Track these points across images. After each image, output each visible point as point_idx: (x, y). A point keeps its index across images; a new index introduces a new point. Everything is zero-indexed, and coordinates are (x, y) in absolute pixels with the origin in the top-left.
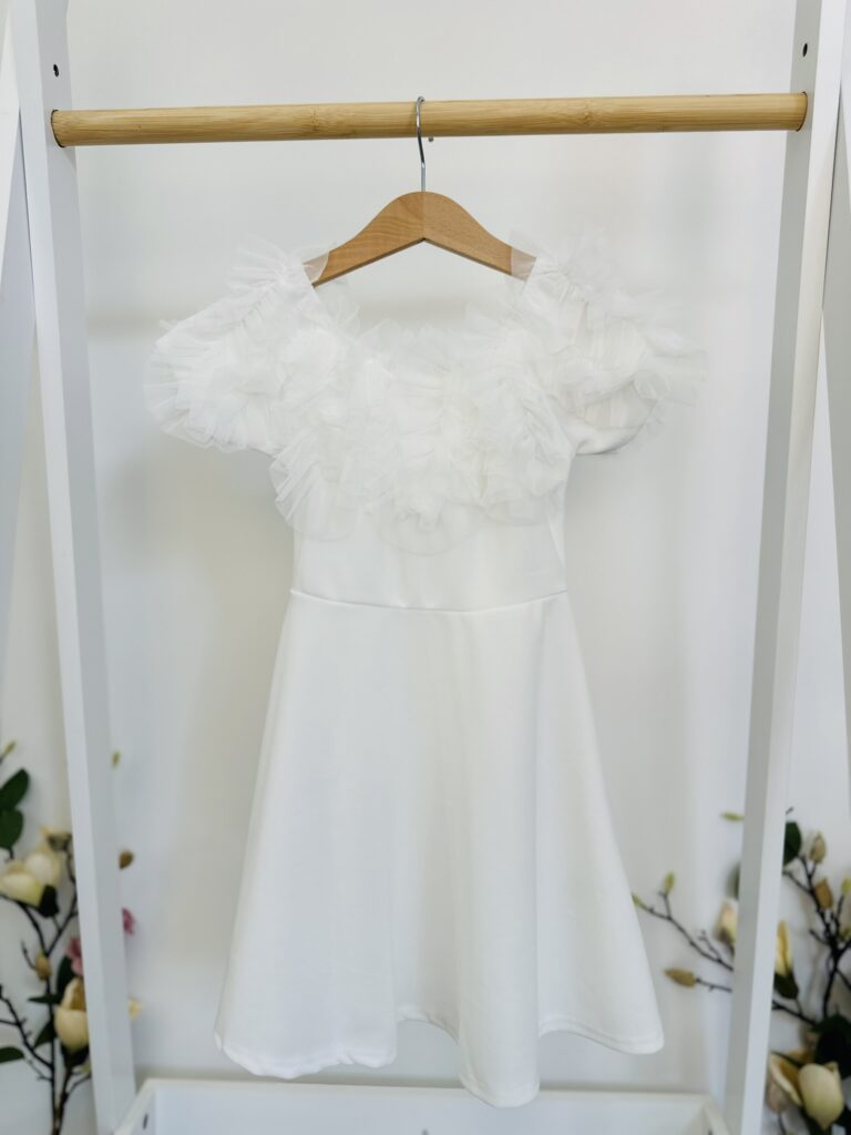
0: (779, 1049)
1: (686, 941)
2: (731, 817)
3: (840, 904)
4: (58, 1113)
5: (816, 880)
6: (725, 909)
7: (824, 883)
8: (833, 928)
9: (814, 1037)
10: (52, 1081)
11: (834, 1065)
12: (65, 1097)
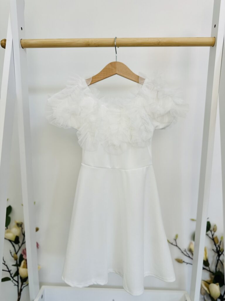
0: (204, 279)
1: (181, 252)
2: (193, 220)
3: (220, 243)
4: (19, 294)
5: (214, 236)
6: (191, 243)
7: (216, 237)
8: (218, 249)
9: (213, 276)
10: (18, 286)
11: (218, 284)
12: (21, 290)
